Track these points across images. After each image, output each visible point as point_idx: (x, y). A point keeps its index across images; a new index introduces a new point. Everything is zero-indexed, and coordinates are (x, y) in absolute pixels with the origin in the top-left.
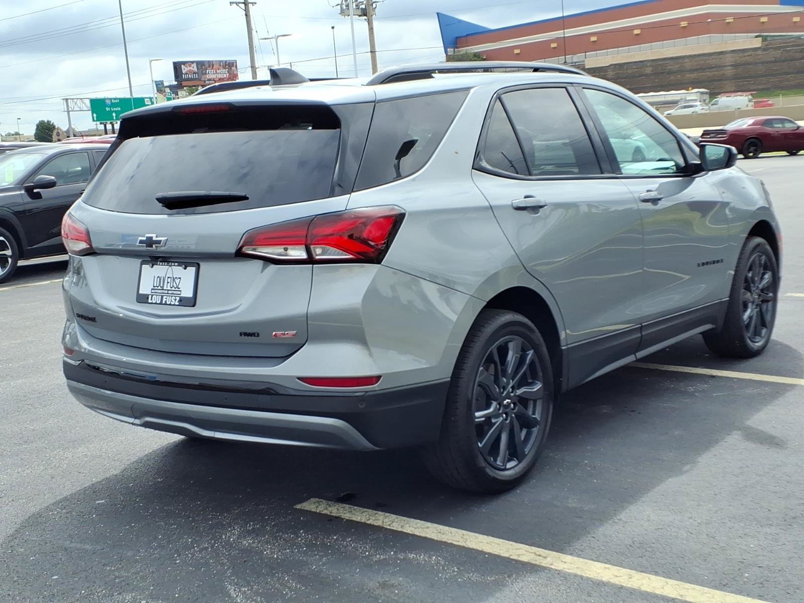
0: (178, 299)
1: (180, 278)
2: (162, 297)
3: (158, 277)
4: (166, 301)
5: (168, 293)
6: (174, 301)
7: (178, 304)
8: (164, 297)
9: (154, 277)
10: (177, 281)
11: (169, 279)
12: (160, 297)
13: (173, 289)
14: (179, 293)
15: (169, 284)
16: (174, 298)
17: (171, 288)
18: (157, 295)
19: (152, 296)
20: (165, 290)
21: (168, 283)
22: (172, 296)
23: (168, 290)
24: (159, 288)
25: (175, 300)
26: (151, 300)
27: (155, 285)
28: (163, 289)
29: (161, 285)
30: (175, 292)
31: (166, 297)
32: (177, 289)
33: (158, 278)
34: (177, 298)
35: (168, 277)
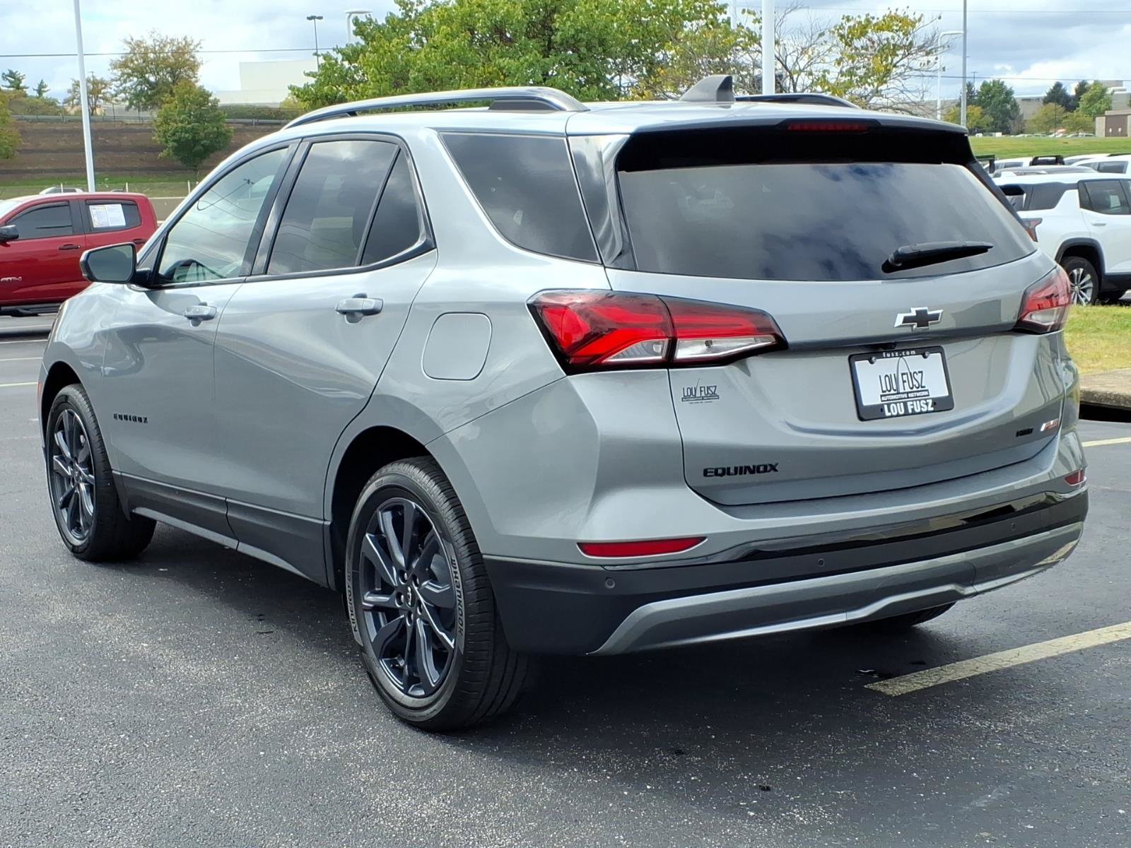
0: (930, 402)
1: (921, 372)
2: (905, 404)
3: (887, 376)
4: (913, 409)
5: (908, 398)
6: (925, 406)
7: (932, 409)
8: (909, 404)
9: (880, 377)
10: (918, 377)
11: (905, 377)
12: (902, 404)
13: (915, 389)
14: (926, 393)
15: (906, 384)
16: (925, 402)
17: (912, 388)
18: (896, 403)
19: (889, 405)
20: (903, 393)
21: (904, 382)
22: (920, 400)
23: (908, 393)
24: (892, 392)
25: (927, 404)
26: (889, 411)
27: (884, 389)
28: (898, 393)
29: (895, 388)
30: (918, 394)
31: (911, 403)
32: (920, 389)
33: (887, 378)
34: (928, 401)
35: (903, 374)
